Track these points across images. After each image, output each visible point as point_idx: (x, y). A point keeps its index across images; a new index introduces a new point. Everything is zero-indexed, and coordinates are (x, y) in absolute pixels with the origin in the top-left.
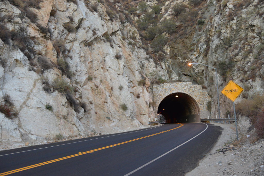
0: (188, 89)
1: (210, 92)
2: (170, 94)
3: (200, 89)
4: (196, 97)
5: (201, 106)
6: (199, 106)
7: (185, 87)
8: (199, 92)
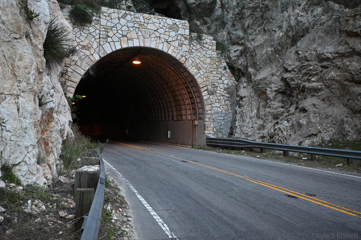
0: (177, 39)
1: (238, 60)
2: (118, 47)
3: (210, 47)
4: (199, 69)
5: (209, 98)
6: (205, 98)
7: (167, 33)
8: (208, 56)
